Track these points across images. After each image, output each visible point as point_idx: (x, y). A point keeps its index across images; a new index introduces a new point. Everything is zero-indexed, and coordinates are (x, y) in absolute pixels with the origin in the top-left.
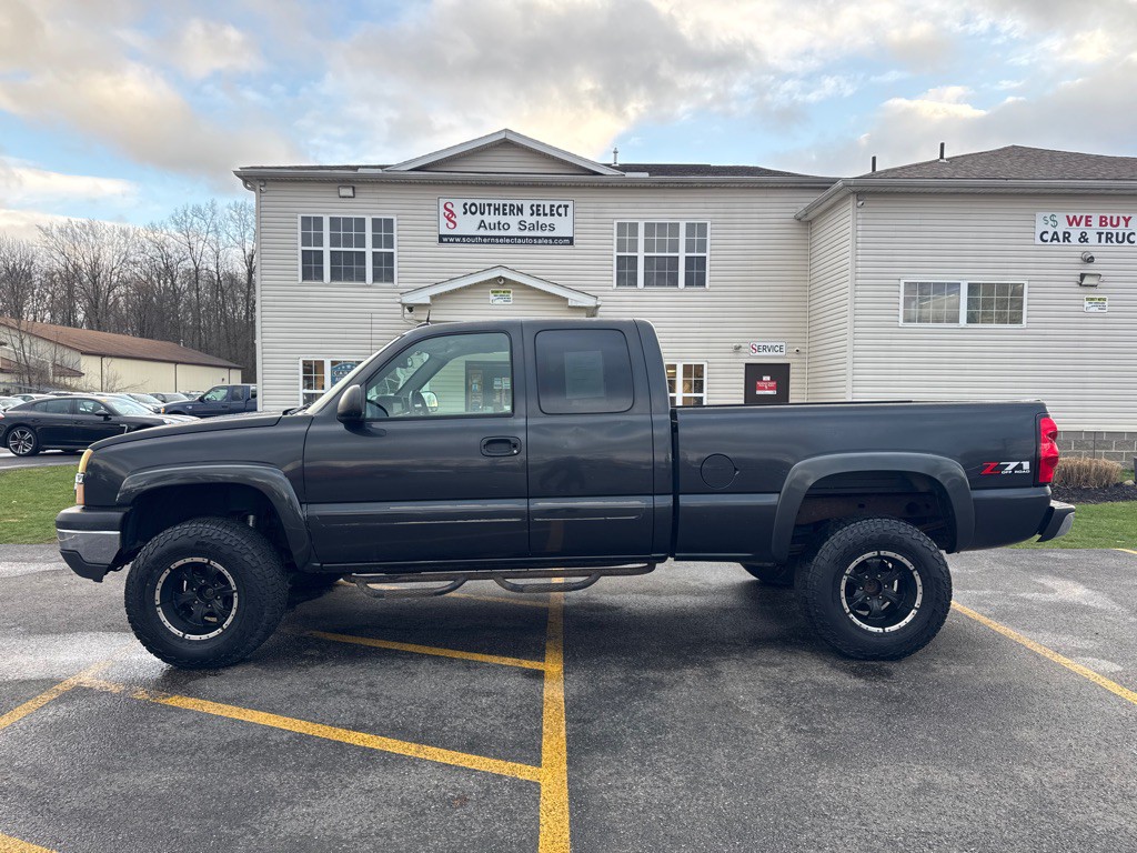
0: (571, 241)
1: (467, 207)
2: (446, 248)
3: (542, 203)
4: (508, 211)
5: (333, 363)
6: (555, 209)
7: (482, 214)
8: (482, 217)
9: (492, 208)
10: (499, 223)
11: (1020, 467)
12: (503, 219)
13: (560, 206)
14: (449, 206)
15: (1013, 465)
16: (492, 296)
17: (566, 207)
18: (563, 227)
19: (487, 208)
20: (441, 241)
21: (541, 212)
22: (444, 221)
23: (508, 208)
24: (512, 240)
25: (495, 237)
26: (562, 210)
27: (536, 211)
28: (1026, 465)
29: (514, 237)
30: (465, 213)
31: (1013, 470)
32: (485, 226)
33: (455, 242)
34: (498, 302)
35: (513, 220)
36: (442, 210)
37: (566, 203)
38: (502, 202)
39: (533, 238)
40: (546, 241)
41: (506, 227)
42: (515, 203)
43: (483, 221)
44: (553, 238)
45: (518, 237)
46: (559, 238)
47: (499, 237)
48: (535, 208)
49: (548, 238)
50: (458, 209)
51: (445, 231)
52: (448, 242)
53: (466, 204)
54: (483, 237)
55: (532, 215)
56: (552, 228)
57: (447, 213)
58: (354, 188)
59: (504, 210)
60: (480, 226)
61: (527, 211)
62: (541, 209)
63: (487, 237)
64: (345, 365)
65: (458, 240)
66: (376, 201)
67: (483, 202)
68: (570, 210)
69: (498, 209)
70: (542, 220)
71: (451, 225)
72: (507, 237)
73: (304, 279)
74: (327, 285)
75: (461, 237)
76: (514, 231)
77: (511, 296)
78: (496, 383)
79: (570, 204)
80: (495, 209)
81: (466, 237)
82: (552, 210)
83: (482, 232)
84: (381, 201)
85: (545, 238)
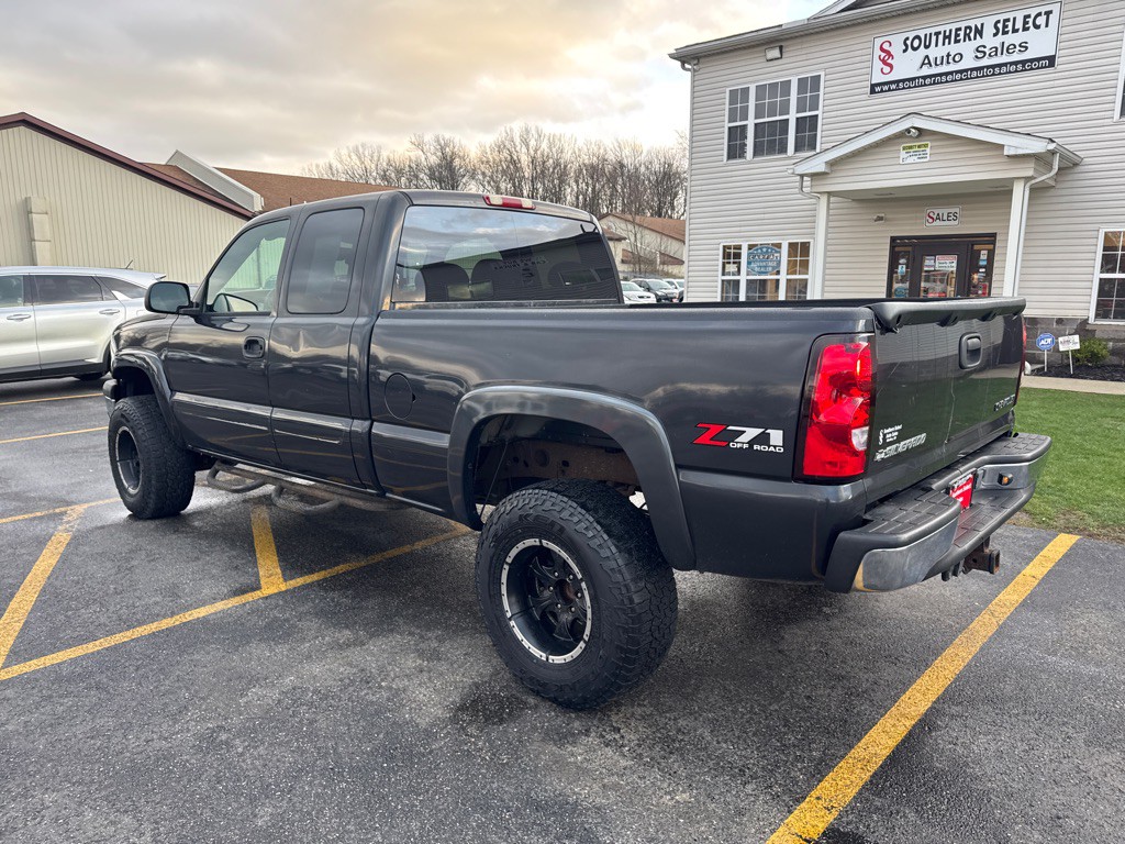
0: (1051, 61)
1: (909, 42)
2: (879, 98)
3: (1010, 16)
4: (962, 37)
5: (751, 247)
6: (1031, 20)
7: (926, 47)
8: (927, 52)
9: (941, 37)
10: (948, 55)
11: (763, 439)
12: (953, 48)
13: (1040, 14)
14: (886, 46)
15: (751, 433)
16: (903, 154)
17: (1048, 13)
18: (1040, 43)
19: (934, 38)
20: (873, 91)
21: (1010, 28)
22: (878, 65)
23: (962, 33)
24: (965, 75)
25: (941, 75)
26: (1041, 21)
27: (1002, 28)
28: (776, 437)
29: (966, 70)
30: (905, 51)
31: (751, 443)
32: (929, 63)
33: (889, 90)
34: (911, 160)
35: (967, 48)
36: (878, 52)
37: (1047, 8)
38: (954, 27)
39: (993, 67)
40: (1013, 68)
41: (957, 58)
42: (972, 23)
43: (927, 57)
44: (1023, 62)
45: (972, 70)
46: (1032, 61)
47: (947, 74)
48: (1000, 26)
49: (1016, 63)
50: (897, 48)
51: (878, 78)
52: (882, 91)
53: (907, 39)
54: (924, 78)
55: (995, 35)
56: (1024, 47)
57: (883, 55)
58: (781, 48)
59: (957, 35)
60: (923, 64)
61: (989, 30)
62: (1010, 24)
63: (930, 76)
64: (761, 249)
65: (894, 86)
66: (804, 57)
67: (928, 31)
68: (1054, 18)
69: (949, 37)
70: (1011, 39)
71: (887, 69)
72: (957, 72)
73: (729, 158)
74: (750, 163)
75: (897, 82)
76: (969, 62)
77: (928, 151)
78: (927, 262)
79: (1055, 8)
80: (945, 37)
81: (903, 81)
82: (1025, 23)
83: (926, 71)
84: (810, 56)
85: (1011, 63)
